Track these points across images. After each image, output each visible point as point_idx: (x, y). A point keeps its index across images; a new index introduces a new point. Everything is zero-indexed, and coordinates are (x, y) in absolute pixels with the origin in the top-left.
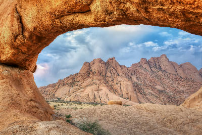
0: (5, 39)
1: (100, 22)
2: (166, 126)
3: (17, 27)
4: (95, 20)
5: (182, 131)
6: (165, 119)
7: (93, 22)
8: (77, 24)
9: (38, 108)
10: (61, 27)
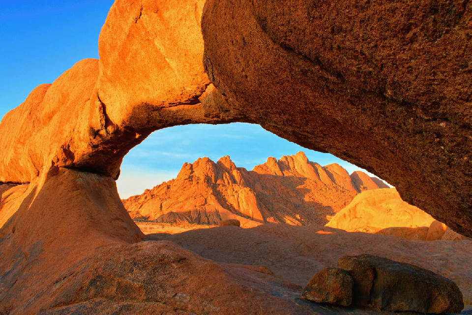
0: (81, 135)
1: (213, 118)
2: (302, 255)
3: (99, 120)
4: (206, 116)
5: (325, 261)
6: (301, 246)
7: (203, 117)
8: (182, 118)
9: (126, 229)
10: (160, 121)
